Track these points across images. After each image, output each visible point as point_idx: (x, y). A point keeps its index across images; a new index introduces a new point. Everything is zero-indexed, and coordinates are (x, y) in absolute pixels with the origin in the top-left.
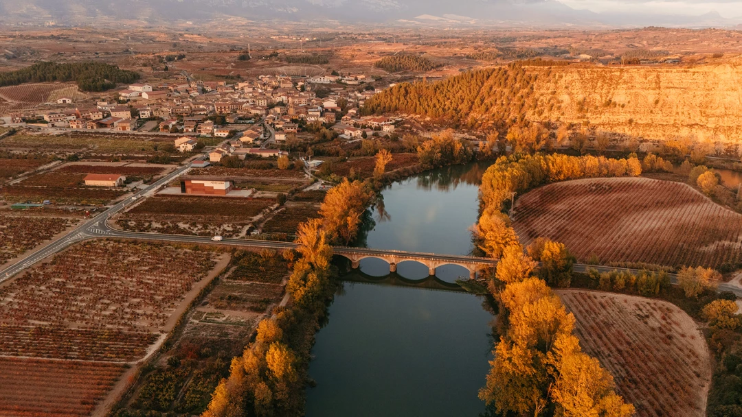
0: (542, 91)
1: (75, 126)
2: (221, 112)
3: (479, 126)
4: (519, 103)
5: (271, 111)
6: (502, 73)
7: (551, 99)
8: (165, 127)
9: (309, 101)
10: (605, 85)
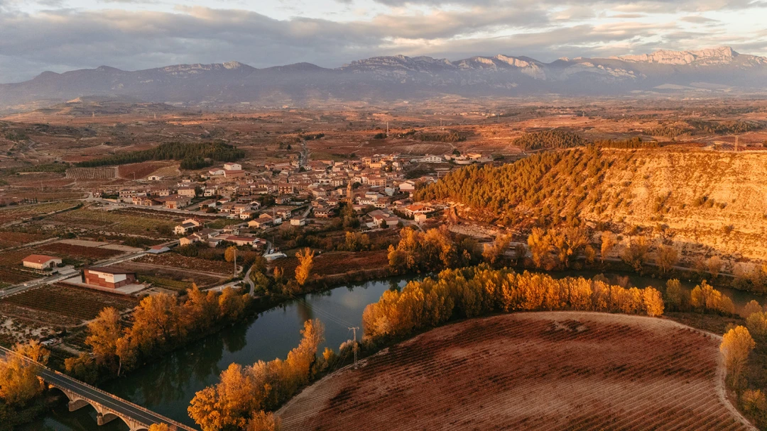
0: (612, 181)
1: (136, 203)
2: (283, 192)
3: (517, 223)
4: (580, 195)
5: (333, 193)
6: (576, 156)
7: (621, 192)
8: (205, 206)
9: (389, 182)
10: (705, 176)
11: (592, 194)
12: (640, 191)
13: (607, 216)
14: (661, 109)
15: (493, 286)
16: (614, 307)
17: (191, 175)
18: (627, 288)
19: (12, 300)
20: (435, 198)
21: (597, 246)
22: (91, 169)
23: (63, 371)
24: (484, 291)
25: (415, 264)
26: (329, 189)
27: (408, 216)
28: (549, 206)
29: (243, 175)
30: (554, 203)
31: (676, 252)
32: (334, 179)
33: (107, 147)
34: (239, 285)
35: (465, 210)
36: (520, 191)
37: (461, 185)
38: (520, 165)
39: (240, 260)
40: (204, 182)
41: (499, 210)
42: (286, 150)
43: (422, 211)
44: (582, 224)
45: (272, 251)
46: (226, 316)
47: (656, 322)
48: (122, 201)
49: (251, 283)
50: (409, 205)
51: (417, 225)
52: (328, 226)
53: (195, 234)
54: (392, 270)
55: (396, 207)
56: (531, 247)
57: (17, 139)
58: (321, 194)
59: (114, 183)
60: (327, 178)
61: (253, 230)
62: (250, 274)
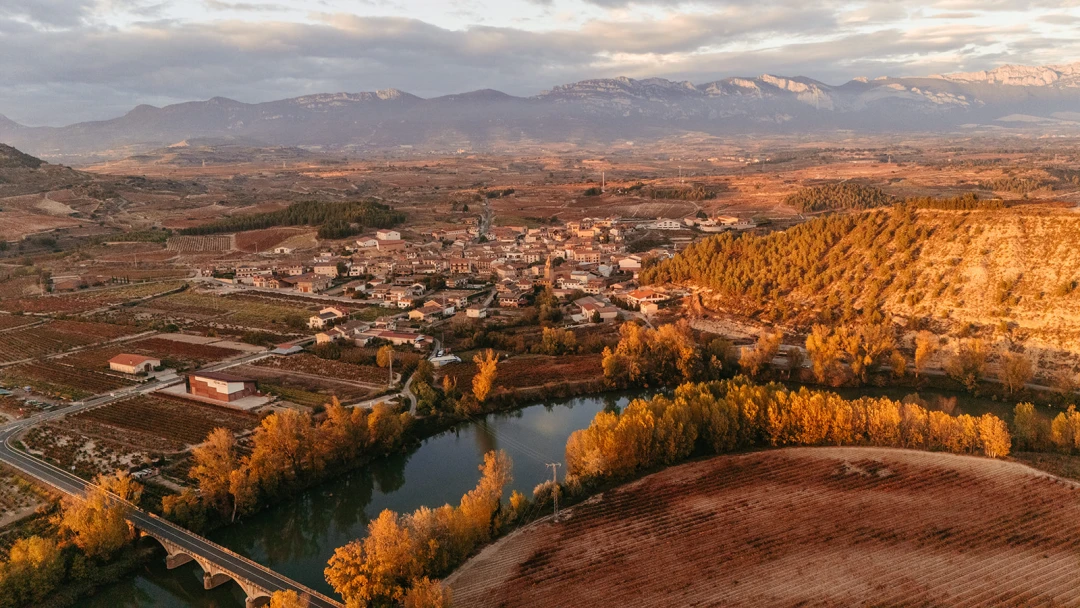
0: (932, 258)
1: (258, 285)
2: (457, 271)
3: (790, 317)
4: (884, 278)
5: (526, 272)
6: (879, 221)
7: (946, 274)
8: (351, 290)
9: (605, 257)
10: (1074, 251)
11: (902, 276)
12: (975, 273)
13: (924, 308)
14: (1006, 152)
15: (754, 409)
16: (936, 443)
17: (332, 247)
18: (954, 414)
19: (95, 415)
20: (670, 281)
21: (910, 353)
22: (200, 238)
23: (160, 513)
24: (741, 415)
25: (641, 375)
26: (521, 267)
27: (631, 305)
28: (837, 293)
29: (403, 246)
30: (846, 289)
31: (1029, 363)
32: (526, 252)
33: (220, 207)
34: (395, 399)
35: (714, 298)
36: (795, 271)
37: (708, 263)
38: (795, 233)
39: (397, 365)
40: (349, 257)
41: (764, 299)
42: (462, 211)
43: (652, 299)
44: (886, 320)
45: (441, 352)
46: (377, 442)
47: (999, 467)
48: (239, 282)
49: (412, 397)
50: (632, 290)
51: (645, 319)
52: (518, 319)
53: (336, 328)
54: (608, 382)
55: (614, 293)
56: (810, 353)
57: (103, 196)
58: (509, 273)
59: (229, 256)
60: (518, 251)
61: (415, 323)
62: (411, 384)
